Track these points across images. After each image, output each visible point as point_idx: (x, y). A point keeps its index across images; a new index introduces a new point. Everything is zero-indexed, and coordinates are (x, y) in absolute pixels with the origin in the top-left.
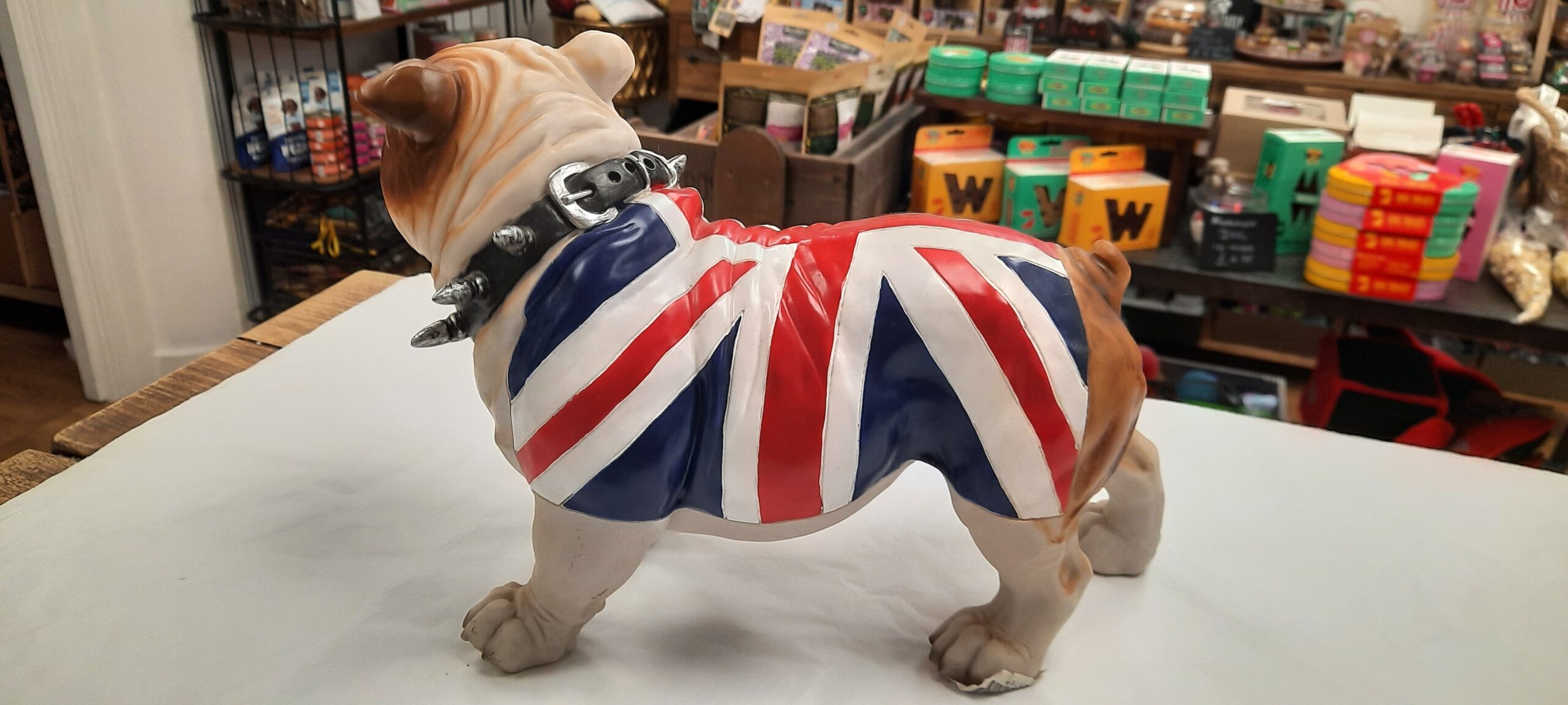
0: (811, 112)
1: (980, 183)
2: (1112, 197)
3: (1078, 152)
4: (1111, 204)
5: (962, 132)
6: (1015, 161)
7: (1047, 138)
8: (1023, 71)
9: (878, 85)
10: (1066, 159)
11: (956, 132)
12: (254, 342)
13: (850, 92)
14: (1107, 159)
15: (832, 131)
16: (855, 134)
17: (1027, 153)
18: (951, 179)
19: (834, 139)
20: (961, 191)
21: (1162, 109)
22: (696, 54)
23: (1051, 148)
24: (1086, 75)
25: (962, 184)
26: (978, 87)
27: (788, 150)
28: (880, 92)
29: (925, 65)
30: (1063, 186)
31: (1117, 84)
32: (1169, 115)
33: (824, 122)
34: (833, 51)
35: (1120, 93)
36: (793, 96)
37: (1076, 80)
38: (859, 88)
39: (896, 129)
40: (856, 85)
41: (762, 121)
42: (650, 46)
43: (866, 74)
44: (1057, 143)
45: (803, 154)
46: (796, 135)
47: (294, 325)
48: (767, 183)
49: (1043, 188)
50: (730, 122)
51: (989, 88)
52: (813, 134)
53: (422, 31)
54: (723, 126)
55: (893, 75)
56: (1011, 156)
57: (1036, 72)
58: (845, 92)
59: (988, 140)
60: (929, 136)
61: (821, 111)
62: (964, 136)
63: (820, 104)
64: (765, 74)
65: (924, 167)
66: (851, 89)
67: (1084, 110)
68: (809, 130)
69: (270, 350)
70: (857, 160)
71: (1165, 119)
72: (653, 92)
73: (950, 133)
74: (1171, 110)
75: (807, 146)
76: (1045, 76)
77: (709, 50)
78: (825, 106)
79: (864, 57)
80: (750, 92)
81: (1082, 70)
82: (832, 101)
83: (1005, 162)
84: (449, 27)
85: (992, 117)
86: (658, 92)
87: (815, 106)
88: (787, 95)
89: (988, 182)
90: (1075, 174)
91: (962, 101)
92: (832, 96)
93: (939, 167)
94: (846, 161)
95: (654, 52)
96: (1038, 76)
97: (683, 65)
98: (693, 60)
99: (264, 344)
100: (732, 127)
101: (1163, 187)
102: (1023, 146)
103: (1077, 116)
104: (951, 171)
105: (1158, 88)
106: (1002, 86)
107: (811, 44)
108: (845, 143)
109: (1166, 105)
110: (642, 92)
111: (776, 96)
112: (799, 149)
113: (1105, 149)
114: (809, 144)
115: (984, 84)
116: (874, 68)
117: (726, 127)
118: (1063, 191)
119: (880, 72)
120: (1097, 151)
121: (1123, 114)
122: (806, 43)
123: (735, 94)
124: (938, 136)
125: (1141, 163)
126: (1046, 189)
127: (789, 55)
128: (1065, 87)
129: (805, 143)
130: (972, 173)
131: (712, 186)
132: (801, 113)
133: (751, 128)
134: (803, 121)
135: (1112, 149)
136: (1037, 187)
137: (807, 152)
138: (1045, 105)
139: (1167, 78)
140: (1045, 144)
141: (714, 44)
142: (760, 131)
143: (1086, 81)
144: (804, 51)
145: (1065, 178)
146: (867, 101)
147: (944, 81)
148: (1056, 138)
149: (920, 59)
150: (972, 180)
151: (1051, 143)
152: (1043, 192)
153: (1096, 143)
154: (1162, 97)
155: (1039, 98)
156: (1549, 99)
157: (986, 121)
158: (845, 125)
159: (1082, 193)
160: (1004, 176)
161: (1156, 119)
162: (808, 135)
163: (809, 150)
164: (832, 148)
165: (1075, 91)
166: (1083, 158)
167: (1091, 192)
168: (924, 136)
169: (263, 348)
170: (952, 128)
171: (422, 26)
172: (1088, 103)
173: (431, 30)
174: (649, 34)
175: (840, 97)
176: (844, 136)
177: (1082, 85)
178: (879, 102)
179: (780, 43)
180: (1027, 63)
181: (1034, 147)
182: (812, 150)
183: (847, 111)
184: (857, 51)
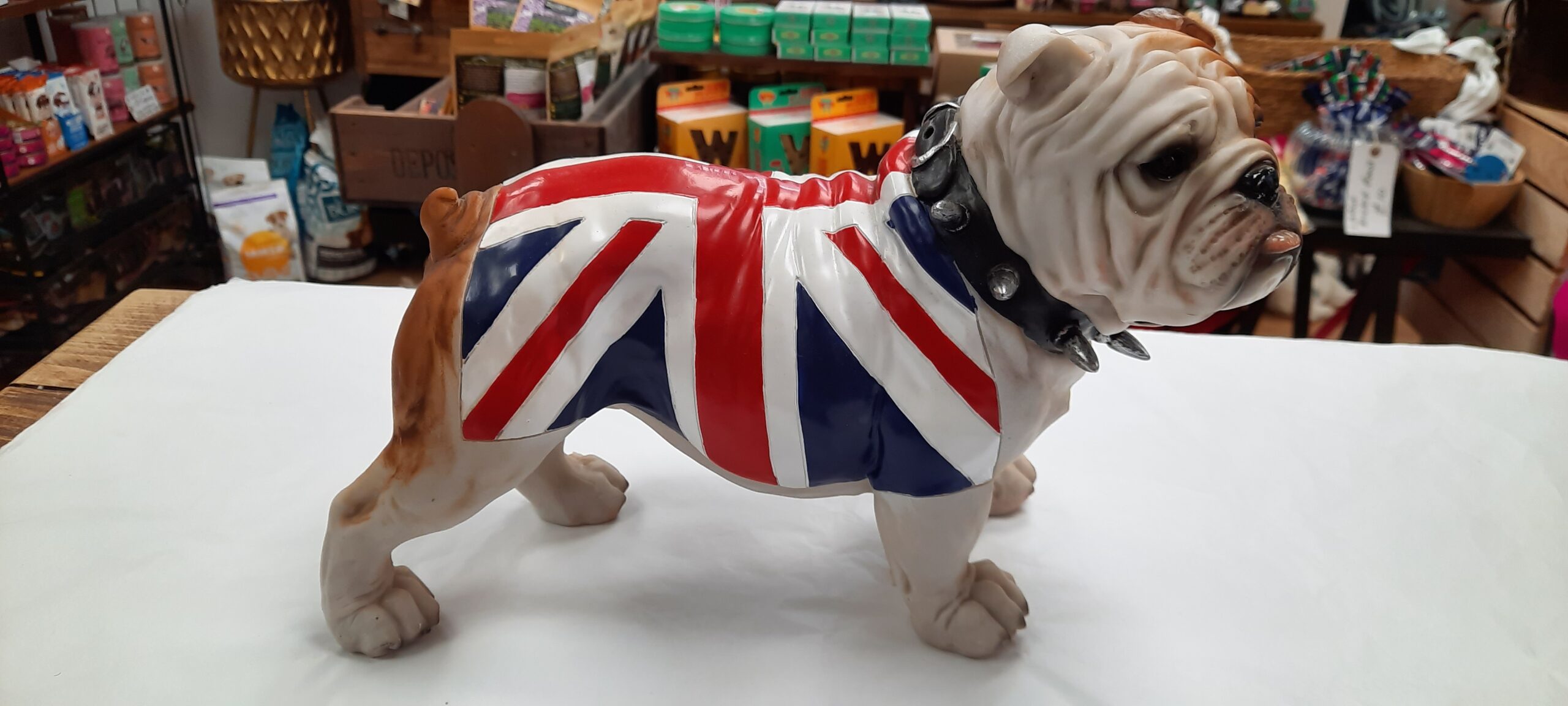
0: (553, 77)
1: (725, 137)
2: (855, 140)
3: (817, 99)
4: (855, 147)
5: (701, 88)
6: (756, 113)
7: (784, 88)
8: (754, 23)
9: (611, 44)
10: (806, 107)
11: (695, 88)
12: (35, 387)
13: (587, 54)
14: (843, 104)
15: (575, 96)
16: (596, 97)
17: (767, 103)
18: (697, 135)
19: (578, 102)
20: (709, 147)
21: (890, 53)
22: (384, 27)
23: (790, 97)
24: (815, 24)
25: (709, 138)
26: (711, 40)
27: (531, 117)
28: (615, 52)
29: (652, 23)
30: (807, 132)
31: (846, 31)
32: (897, 56)
33: (566, 86)
34: (549, 13)
35: (849, 38)
36: (531, 62)
37: (806, 28)
38: (595, 49)
39: (636, 89)
40: (593, 46)
41: (500, 89)
42: (330, 21)
43: (600, 34)
44: (795, 92)
45: (549, 122)
46: (537, 101)
47: (78, 361)
48: (514, 154)
49: (788, 135)
50: (464, 93)
51: (722, 41)
52: (556, 100)
53: (57, 18)
54: (458, 99)
55: (624, 34)
56: (752, 109)
57: (767, 22)
58: (582, 54)
59: (727, 94)
60: (669, 94)
61: (561, 75)
62: (703, 91)
63: (560, 68)
64: (498, 40)
65: (669, 125)
66: (588, 50)
67: (817, 58)
68: (552, 95)
69: (58, 393)
70: (607, 122)
71: (893, 60)
72: (339, 69)
73: (689, 89)
74: (899, 52)
75: (552, 113)
76: (777, 25)
77: (398, 20)
78: (565, 69)
79: (582, 17)
80: (484, 59)
81: (812, 19)
82: (571, 64)
83: (746, 115)
84: (91, 13)
85: (725, 70)
86: (345, 69)
87: (554, 70)
88: (523, 61)
89: (733, 135)
90: (817, 120)
91: (698, 57)
92: (570, 59)
93: (684, 124)
94: (595, 125)
95: (335, 25)
96: (770, 27)
97: (371, 38)
98: (382, 33)
99: (46, 388)
100: (467, 99)
101: (898, 126)
102: (763, 97)
103: (812, 63)
104: (697, 127)
105: (884, 32)
106: (736, 39)
107: (525, 7)
108: (589, 107)
109: (894, 47)
110: (327, 70)
111: (513, 63)
112: (544, 117)
113: (840, 94)
114: (554, 110)
115: (717, 39)
116: (606, 27)
117: (461, 98)
118: (808, 139)
119: (612, 32)
120: (833, 97)
121: (854, 59)
122: (520, 7)
123: (468, 63)
124: (679, 93)
125: (875, 105)
126: (791, 138)
127: (504, 18)
128: (797, 35)
129: (550, 109)
130: (717, 127)
131: (453, 162)
132: (541, 78)
133: (490, 98)
134: (545, 86)
135: (848, 93)
136: (782, 137)
137: (552, 118)
138: (780, 54)
139: (891, 22)
140: (782, 93)
141: (403, 14)
142: (500, 100)
143: (816, 28)
144: (519, 15)
145: (808, 126)
146: (603, 62)
147: (677, 37)
148: (792, 87)
149: (647, 15)
150: (717, 134)
151: (790, 92)
152: (787, 140)
153: (830, 89)
154: (889, 40)
155: (773, 49)
156: (1211, 19)
157: (719, 75)
158: (586, 88)
159: (826, 137)
160: (748, 127)
161: (885, 61)
162: (552, 101)
163: (554, 116)
164: (577, 114)
165: (807, 39)
166: (822, 105)
167: (835, 137)
168: (664, 95)
169: (47, 392)
170: (690, 84)
171: (55, 13)
172: (821, 50)
173: (69, 17)
174: (326, 7)
175: (578, 60)
176: (587, 100)
177: (813, 34)
178: (615, 62)
179: (492, 7)
180: (757, 14)
181: (771, 97)
182: (557, 116)
183: (587, 72)
184: (574, 13)
